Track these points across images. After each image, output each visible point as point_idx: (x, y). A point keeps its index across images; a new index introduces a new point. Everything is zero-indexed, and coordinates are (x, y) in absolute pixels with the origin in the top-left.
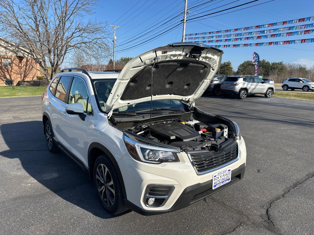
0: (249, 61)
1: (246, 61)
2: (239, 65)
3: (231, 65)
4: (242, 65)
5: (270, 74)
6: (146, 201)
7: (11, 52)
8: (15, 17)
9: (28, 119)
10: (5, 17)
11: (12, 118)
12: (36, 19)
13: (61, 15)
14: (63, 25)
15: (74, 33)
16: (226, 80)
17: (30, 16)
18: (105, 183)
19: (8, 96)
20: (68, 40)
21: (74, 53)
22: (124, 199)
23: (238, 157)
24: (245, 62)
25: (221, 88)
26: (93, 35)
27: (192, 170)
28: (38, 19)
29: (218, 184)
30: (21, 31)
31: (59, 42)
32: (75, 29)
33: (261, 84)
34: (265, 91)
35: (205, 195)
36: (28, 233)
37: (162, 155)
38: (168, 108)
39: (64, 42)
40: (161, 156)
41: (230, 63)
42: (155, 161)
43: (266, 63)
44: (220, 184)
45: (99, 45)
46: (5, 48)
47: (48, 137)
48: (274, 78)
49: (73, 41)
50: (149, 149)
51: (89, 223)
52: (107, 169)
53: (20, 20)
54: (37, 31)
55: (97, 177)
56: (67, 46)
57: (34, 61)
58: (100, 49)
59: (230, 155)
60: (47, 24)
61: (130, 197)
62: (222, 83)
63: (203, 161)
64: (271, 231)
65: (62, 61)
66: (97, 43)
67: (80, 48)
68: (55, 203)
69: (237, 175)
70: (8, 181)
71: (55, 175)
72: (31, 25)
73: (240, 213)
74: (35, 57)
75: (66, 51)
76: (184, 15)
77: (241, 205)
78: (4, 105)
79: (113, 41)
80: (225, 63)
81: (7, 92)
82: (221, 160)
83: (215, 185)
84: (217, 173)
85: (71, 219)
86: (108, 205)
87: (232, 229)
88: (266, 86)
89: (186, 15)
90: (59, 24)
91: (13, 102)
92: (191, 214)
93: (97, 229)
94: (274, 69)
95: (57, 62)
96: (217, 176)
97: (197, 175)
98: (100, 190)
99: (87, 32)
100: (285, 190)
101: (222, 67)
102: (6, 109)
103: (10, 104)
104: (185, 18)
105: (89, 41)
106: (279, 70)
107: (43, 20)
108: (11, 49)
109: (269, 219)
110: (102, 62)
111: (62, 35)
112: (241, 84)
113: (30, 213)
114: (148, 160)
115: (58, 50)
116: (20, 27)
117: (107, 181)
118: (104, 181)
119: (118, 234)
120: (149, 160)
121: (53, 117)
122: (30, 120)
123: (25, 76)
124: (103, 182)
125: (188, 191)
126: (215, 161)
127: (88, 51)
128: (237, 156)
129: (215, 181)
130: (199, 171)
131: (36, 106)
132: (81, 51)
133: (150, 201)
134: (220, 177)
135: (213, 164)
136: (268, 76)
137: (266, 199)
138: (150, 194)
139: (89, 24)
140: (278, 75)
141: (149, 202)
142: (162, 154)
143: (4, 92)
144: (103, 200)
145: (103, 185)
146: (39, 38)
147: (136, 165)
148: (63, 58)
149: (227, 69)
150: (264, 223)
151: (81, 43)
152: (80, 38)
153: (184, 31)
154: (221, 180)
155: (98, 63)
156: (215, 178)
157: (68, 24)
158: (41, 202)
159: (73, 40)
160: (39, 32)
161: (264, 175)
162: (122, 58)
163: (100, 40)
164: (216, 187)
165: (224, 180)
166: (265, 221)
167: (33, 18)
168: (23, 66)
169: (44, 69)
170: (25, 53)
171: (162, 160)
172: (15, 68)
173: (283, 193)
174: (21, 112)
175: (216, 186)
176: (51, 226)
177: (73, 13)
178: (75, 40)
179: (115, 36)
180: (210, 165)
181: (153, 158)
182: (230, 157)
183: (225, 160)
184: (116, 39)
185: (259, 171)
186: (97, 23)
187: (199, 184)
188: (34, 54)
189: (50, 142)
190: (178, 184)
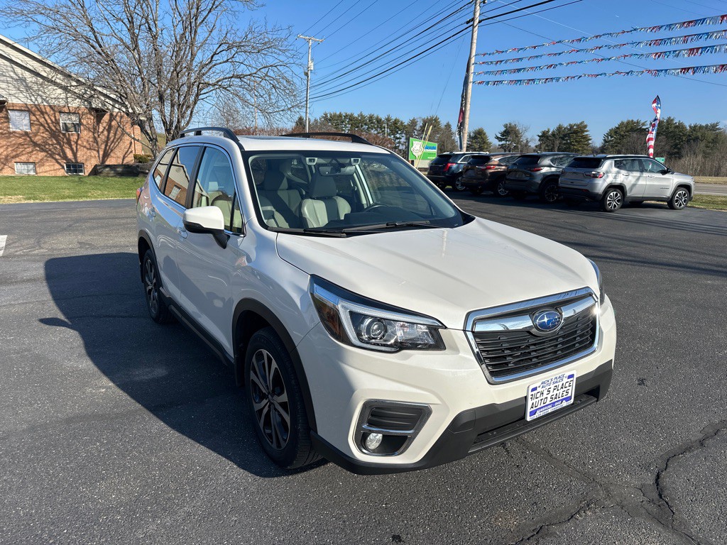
0: (632, 121)
1: (625, 121)
2: (606, 131)
3: (587, 131)
4: (615, 131)
5: (684, 152)
6: (362, 441)
7: (78, 100)
8: (87, 17)
9: (111, 247)
10: (65, 18)
11: (76, 245)
12: (131, 22)
13: (188, 12)
14: (193, 36)
15: (215, 54)
16: (571, 166)
17: (120, 15)
18: (269, 393)
19: (71, 198)
20: (203, 71)
21: (216, 99)
22: (312, 432)
23: (596, 345)
24: (622, 123)
25: (560, 185)
26: (258, 59)
27: (477, 373)
28: (137, 23)
29: (540, 408)
30: (99, 49)
31: (182, 76)
32: (218, 46)
33: (660, 176)
34: (668, 194)
35: (509, 434)
36: (92, 497)
37: (402, 332)
38: (424, 222)
39: (193, 76)
40: (400, 335)
41: (585, 126)
42: (384, 345)
43: (677, 127)
44: (546, 408)
45: (271, 82)
46: (65, 89)
47: (150, 287)
48: (695, 163)
49: (214, 73)
50: (372, 317)
51: (227, 482)
52: (274, 365)
53: (97, 26)
54: (134, 50)
55: (253, 376)
56: (200, 84)
57: (126, 119)
58: (274, 90)
59: (575, 338)
60: (156, 33)
61: (324, 430)
62: (563, 173)
63: (503, 351)
64: (665, 526)
65: (189, 120)
66: (267, 78)
67: (229, 88)
68: (156, 433)
69: (591, 389)
70: (57, 381)
71: (160, 372)
72: (122, 37)
73: (588, 478)
74: (130, 111)
75: (198, 95)
76: (475, 8)
77: (593, 460)
78: (62, 216)
79: (306, 74)
80: (571, 126)
81: (69, 189)
82: (550, 350)
83: (532, 409)
84: (539, 381)
85: (188, 469)
86: (274, 446)
87: (567, 516)
88: (674, 180)
89: (478, 8)
90: (184, 34)
91: (80, 211)
92: (468, 474)
93: (245, 495)
94: (694, 140)
95: (179, 122)
96: (539, 390)
97: (489, 383)
98: (257, 407)
99: (245, 52)
100: (706, 429)
101: (565, 136)
102: (65, 225)
103: (74, 215)
104: (478, 14)
105: (249, 73)
106: (709, 142)
107: (147, 25)
108: (76, 91)
109: (661, 497)
110: (279, 123)
111: (189, 58)
112: (609, 174)
113: (100, 451)
114: (367, 343)
115: (179, 94)
116: (98, 42)
117: (273, 391)
118: (268, 389)
119: (291, 509)
120: (371, 344)
121: (159, 242)
122: (115, 251)
123: (106, 155)
124: (264, 391)
125: (465, 420)
126: (535, 351)
127: (249, 97)
128: (592, 342)
129: (534, 401)
130: (492, 373)
131: (129, 220)
132: (231, 95)
133: (371, 441)
134: (545, 392)
135: (531, 359)
136: (680, 158)
137: (656, 448)
138: (371, 423)
139: (251, 32)
140: (705, 157)
141: (368, 443)
142: (403, 330)
143: (62, 189)
144: (265, 432)
145: (263, 397)
146: (138, 67)
147: (339, 354)
148: (192, 112)
149: (576, 141)
150: (647, 506)
151: (232, 77)
152: (230, 64)
153: (474, 46)
154: (549, 399)
155: (270, 124)
156: (533, 393)
157: (202, 33)
158: (125, 429)
159: (213, 69)
160: (138, 51)
161: (654, 392)
162: (326, 115)
163: (275, 69)
164: (535, 417)
165: (556, 400)
166: (650, 501)
167: (126, 21)
168: (102, 132)
169: (150, 137)
170: (107, 100)
171: (401, 343)
172: (86, 134)
173: (701, 436)
174: (96, 231)
175: (537, 414)
176: (144, 483)
177: (214, 7)
178: (217, 71)
179: (310, 62)
180: (522, 360)
181: (381, 338)
182: (574, 345)
183: (562, 350)
184: (312, 69)
185: (642, 382)
186: (269, 28)
187: (492, 406)
188: (127, 103)
189: (154, 300)
190: (439, 402)
